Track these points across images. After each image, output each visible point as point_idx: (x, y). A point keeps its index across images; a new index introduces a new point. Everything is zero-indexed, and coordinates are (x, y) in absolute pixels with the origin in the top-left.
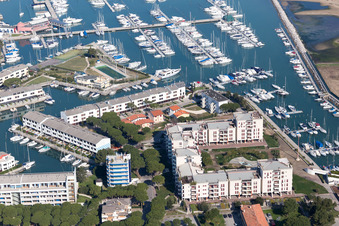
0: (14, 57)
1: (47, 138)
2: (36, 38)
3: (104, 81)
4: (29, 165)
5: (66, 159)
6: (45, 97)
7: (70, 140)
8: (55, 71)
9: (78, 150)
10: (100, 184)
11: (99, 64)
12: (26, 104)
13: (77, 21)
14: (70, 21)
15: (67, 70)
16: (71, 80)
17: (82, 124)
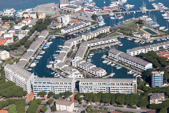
0: (102, 23)
1: (120, 62)
2: (112, 14)
3: (147, 36)
4: (112, 75)
5: (130, 72)
6: (118, 43)
7: (132, 64)
8: (122, 30)
9: (136, 69)
10: (148, 85)
11: (144, 27)
12: (109, 46)
13: (131, 6)
14: (129, 6)
15: (128, 30)
16: (131, 35)
17: (137, 56)
